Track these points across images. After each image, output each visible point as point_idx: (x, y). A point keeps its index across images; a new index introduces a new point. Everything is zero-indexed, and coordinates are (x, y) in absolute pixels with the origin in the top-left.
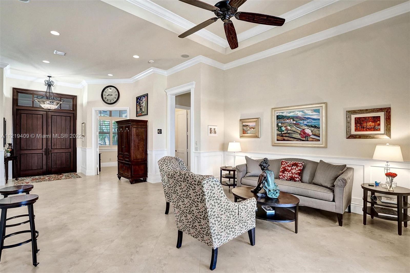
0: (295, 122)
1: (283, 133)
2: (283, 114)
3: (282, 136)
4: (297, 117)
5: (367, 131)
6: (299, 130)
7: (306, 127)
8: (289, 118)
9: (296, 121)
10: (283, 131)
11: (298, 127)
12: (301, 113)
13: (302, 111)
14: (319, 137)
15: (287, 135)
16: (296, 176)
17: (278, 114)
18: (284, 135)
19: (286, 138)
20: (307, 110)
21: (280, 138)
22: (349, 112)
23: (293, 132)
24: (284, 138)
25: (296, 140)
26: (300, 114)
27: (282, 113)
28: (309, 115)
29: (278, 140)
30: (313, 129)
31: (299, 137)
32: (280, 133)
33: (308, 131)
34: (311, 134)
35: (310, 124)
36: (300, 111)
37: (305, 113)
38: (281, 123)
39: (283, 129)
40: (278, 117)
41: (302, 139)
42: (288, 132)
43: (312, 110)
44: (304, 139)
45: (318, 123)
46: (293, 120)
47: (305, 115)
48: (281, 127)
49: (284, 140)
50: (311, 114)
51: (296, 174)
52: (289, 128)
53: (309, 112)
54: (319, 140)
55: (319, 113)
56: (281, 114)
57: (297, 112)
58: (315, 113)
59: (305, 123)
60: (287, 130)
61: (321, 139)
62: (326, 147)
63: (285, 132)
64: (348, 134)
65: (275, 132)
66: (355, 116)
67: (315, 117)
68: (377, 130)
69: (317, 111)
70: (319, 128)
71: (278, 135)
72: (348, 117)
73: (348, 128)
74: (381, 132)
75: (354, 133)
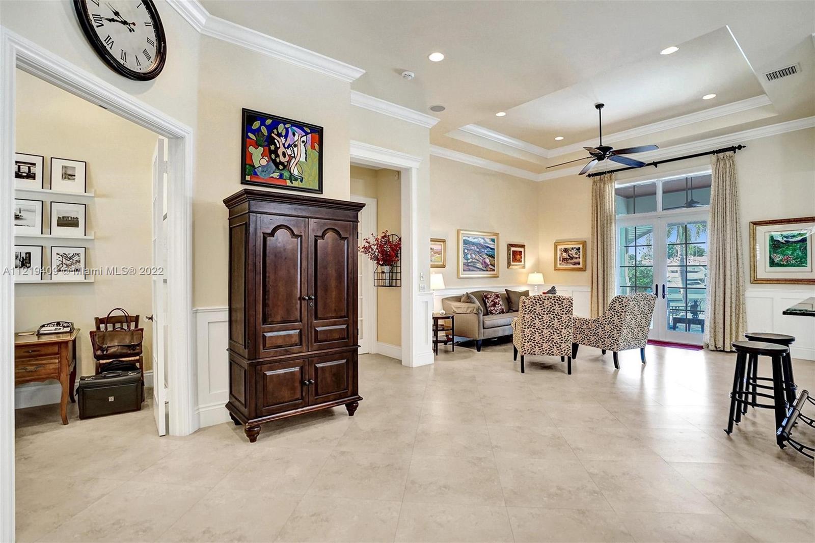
0: (478, 250)
1: (468, 261)
2: (469, 239)
3: (468, 266)
4: (480, 244)
5: (517, 262)
6: (481, 259)
7: (486, 256)
8: (473, 244)
9: (479, 249)
10: (469, 259)
11: (480, 256)
12: (483, 240)
13: (483, 239)
14: (494, 266)
15: (472, 264)
16: (492, 309)
17: (464, 238)
18: (469, 264)
19: (471, 268)
20: (487, 238)
21: (466, 268)
22: (510, 245)
23: (476, 261)
24: (470, 268)
25: (479, 270)
26: (482, 242)
29: (464, 270)
30: (491, 258)
31: (481, 266)
32: (466, 261)
33: (487, 261)
34: (489, 264)
35: (488, 253)
38: (467, 250)
39: (469, 256)
40: (465, 242)
41: (483, 268)
42: (473, 261)
43: (490, 239)
44: (485, 269)
45: (493, 253)
46: (477, 248)
47: (485, 243)
48: (467, 254)
49: (469, 270)
50: (489, 242)
51: (491, 306)
52: (473, 256)
53: (488, 241)
54: (494, 270)
55: (494, 242)
56: (467, 238)
57: (480, 239)
58: (492, 243)
59: (486, 252)
60: (472, 258)
61: (495, 269)
62: (498, 277)
63: (471, 260)
64: (509, 264)
65: (462, 261)
66: (513, 249)
67: (492, 246)
68: (521, 262)
69: (493, 240)
70: (494, 258)
71: (464, 264)
72: (509, 250)
73: (509, 259)
74: (522, 263)
75: (512, 263)
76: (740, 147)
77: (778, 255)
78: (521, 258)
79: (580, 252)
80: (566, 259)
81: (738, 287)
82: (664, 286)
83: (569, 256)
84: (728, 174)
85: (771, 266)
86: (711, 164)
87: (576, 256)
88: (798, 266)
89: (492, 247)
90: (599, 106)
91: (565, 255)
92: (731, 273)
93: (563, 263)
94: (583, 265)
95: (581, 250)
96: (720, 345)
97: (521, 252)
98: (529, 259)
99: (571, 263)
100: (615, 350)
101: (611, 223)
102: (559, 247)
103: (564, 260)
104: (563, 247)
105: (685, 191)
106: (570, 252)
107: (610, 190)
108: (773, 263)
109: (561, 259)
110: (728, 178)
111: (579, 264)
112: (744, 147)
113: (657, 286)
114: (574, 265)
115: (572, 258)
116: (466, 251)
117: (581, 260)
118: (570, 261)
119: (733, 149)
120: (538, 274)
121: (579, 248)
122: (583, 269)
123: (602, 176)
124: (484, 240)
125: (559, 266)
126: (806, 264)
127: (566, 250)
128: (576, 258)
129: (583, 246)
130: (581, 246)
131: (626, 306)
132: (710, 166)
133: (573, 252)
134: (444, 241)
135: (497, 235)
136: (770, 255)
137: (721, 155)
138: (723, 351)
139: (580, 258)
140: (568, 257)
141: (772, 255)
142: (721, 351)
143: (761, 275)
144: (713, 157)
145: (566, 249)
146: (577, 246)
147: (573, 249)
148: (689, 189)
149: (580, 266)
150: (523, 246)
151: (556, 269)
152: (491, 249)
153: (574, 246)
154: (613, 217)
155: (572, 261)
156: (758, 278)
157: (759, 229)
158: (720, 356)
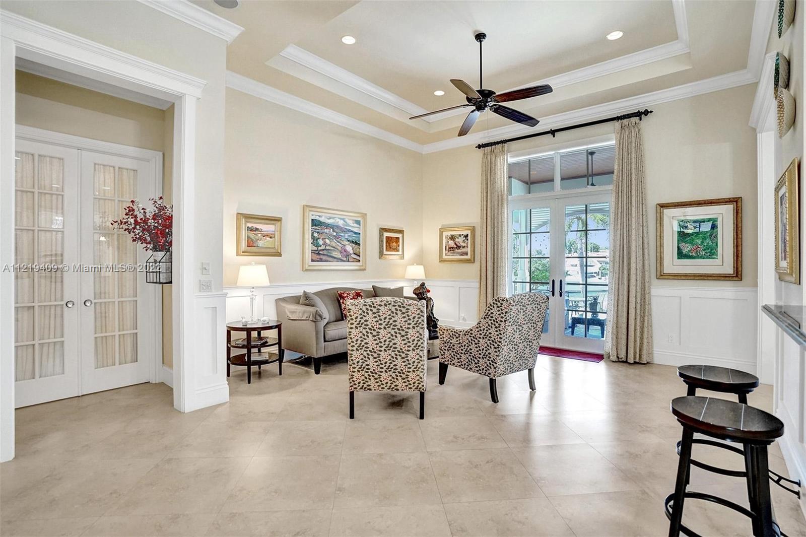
0: (335, 234)
1: (319, 248)
2: (321, 219)
3: (319, 254)
4: (338, 227)
5: (392, 251)
6: (339, 246)
7: (347, 243)
8: (328, 226)
9: (337, 233)
10: (321, 246)
11: (338, 242)
12: (342, 221)
13: (343, 219)
14: (359, 256)
15: (325, 252)
17: (313, 217)
18: (321, 252)
19: (324, 258)
20: (348, 219)
21: (316, 257)
22: (382, 229)
23: (332, 248)
24: (322, 257)
25: (335, 260)
26: (341, 223)
27: (319, 216)
28: (351, 226)
29: (313, 261)
30: (354, 245)
31: (339, 256)
32: (316, 248)
33: (349, 248)
34: (351, 252)
35: (351, 239)
36: (341, 219)
37: (346, 223)
38: (318, 233)
39: (321, 242)
40: (315, 223)
41: (343, 259)
42: (327, 248)
43: (353, 220)
44: (345, 259)
45: (357, 239)
46: (333, 231)
47: (346, 226)
48: (317, 240)
49: (321, 260)
50: (352, 225)
52: (328, 241)
53: (350, 222)
54: (359, 261)
55: (360, 225)
56: (317, 218)
57: (338, 220)
58: (356, 225)
59: (346, 237)
60: (325, 244)
61: (361, 259)
62: (364, 270)
63: (323, 247)
64: (381, 254)
65: (309, 247)
66: (386, 234)
67: (356, 230)
68: (398, 251)
69: (358, 222)
70: (359, 245)
71: (313, 252)
72: (381, 236)
73: (381, 247)
74: (400, 253)
75: (385, 252)
76: (646, 113)
77: (687, 245)
78: (399, 246)
79: (468, 240)
80: (452, 248)
81: (643, 284)
82: (561, 281)
83: (455, 244)
84: (633, 144)
85: (679, 258)
86: (614, 132)
87: (464, 245)
88: (708, 258)
89: (357, 232)
90: (480, 37)
91: (452, 243)
92: (636, 266)
93: (449, 254)
94: (471, 256)
95: (469, 237)
96: (622, 355)
97: (398, 238)
98: (409, 248)
99: (458, 253)
100: (491, 376)
101: (502, 204)
102: (445, 234)
103: (451, 249)
104: (450, 233)
105: (586, 178)
106: (457, 240)
107: (502, 163)
108: (681, 255)
109: (447, 248)
110: (633, 150)
111: (467, 254)
112: (651, 112)
113: (553, 281)
114: (462, 255)
115: (459, 247)
116: (316, 235)
117: (469, 250)
118: (457, 251)
119: (639, 114)
120: (417, 266)
121: (467, 236)
122: (472, 261)
123: (493, 147)
124: (345, 221)
125: (444, 257)
126: (717, 256)
127: (452, 238)
128: (464, 247)
129: (472, 232)
130: (469, 233)
131: (506, 312)
132: (613, 136)
133: (460, 240)
134: (279, 220)
135: (364, 216)
136: (678, 245)
137: (626, 121)
138: (626, 362)
139: (467, 246)
140: (456, 246)
141: (680, 245)
142: (623, 362)
143: (668, 268)
144: (617, 124)
145: (452, 236)
146: (465, 233)
147: (460, 236)
148: (590, 176)
149: (468, 257)
150: (401, 232)
151: (442, 261)
152: (356, 233)
153: (461, 233)
154: (505, 197)
155: (459, 251)
156: (665, 272)
157: (667, 212)
158: (623, 368)
